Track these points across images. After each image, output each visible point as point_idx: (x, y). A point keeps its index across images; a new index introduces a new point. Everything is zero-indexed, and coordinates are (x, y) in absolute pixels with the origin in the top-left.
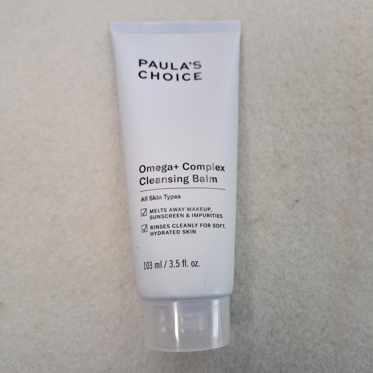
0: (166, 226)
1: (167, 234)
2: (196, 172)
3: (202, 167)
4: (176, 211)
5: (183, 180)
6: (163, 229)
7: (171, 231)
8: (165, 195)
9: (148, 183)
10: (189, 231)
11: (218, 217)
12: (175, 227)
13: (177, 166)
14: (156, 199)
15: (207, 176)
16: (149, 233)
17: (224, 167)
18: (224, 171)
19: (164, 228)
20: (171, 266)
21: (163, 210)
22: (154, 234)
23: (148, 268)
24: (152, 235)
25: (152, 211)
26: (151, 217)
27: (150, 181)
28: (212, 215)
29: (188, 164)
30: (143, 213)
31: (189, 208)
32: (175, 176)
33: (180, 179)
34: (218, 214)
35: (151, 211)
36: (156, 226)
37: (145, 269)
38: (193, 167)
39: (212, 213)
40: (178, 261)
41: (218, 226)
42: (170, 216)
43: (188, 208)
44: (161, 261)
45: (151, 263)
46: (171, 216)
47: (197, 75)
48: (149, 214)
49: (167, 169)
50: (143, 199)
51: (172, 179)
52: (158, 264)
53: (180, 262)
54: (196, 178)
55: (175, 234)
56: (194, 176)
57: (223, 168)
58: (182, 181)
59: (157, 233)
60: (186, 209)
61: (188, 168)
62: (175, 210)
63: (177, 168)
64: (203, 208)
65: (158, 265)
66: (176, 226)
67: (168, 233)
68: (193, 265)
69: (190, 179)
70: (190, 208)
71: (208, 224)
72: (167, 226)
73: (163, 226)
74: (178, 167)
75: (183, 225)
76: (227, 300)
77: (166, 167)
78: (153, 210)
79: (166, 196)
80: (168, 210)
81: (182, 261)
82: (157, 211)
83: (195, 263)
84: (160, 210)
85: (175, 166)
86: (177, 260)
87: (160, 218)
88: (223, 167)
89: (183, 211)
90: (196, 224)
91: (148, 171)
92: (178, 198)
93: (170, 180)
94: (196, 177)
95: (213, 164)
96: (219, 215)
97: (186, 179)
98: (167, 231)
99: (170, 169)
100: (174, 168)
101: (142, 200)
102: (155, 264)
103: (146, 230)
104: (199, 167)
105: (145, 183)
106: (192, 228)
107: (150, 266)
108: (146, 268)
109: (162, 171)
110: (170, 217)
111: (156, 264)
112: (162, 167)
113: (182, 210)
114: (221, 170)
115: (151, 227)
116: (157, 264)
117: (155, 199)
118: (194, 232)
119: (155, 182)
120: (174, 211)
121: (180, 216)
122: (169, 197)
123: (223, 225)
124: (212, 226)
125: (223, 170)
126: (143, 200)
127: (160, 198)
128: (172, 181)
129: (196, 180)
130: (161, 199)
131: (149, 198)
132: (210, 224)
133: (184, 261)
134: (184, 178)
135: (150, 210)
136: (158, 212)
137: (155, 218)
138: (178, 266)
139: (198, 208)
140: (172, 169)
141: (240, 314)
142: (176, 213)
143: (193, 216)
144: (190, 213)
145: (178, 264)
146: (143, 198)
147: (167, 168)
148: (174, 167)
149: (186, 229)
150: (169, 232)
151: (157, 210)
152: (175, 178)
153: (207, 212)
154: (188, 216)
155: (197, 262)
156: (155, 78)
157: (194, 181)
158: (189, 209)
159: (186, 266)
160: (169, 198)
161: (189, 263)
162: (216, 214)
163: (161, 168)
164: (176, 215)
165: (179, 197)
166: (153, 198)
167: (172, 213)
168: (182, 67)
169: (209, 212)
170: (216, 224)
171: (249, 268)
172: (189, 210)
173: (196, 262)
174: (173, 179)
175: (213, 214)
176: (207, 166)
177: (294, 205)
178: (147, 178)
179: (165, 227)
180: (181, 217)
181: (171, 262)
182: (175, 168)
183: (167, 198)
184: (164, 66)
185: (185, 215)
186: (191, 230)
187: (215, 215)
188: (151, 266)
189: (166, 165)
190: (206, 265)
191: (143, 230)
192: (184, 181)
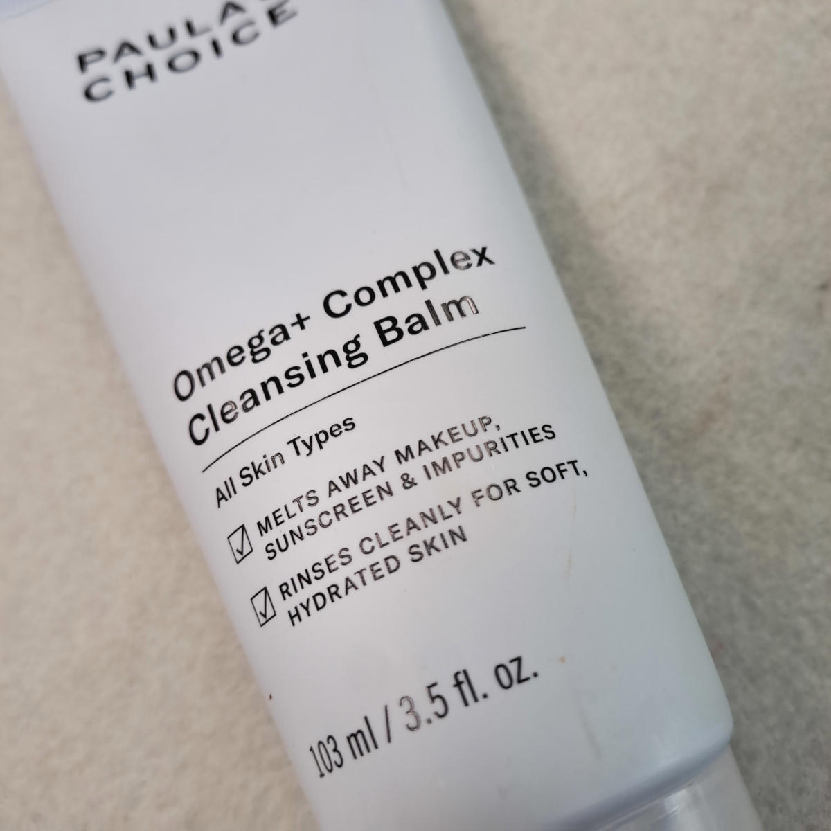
0: (336, 558)
1: (352, 590)
2: (381, 308)
3: (400, 280)
4: (355, 482)
5: (342, 356)
6: (329, 579)
7: (360, 572)
8: (294, 441)
9: (217, 429)
10: (438, 543)
11: (535, 441)
12: (373, 548)
13: (303, 316)
14: (264, 474)
15: (428, 303)
16: (283, 617)
17: (484, 249)
18: (491, 262)
19: (330, 571)
20: (413, 723)
21: (304, 502)
22: (302, 612)
23: (329, 768)
24: (296, 619)
25: (263, 523)
26: (270, 548)
27: (223, 415)
28: (509, 442)
29: (343, 294)
30: (240, 549)
31: (403, 452)
32: (305, 355)
33: (329, 360)
34: (530, 431)
35: (263, 528)
36: (300, 576)
37: (322, 775)
38: (364, 296)
39: (504, 433)
40: (435, 691)
41: (548, 475)
42: (339, 511)
43: (398, 453)
44: (366, 719)
45: (331, 740)
46: (342, 512)
47: (278, 12)
48: (260, 542)
49: (267, 343)
50: (220, 496)
51: (300, 372)
52: (359, 737)
53: (446, 689)
54: (387, 331)
55: (382, 576)
56: (377, 324)
57: (482, 256)
58: (338, 363)
59: (312, 602)
60: (391, 461)
61: (349, 307)
62: (351, 479)
63: (305, 323)
64: (460, 429)
65: (361, 741)
66: (375, 543)
67: (354, 586)
68: (506, 681)
69: (370, 343)
70: (408, 448)
71: (505, 482)
72: (339, 561)
73: (324, 567)
74: (308, 318)
75: (403, 527)
76: (727, 769)
77: (261, 339)
78: (267, 519)
79: (299, 442)
80: (322, 492)
81: (454, 682)
82: (285, 517)
83: (513, 668)
84: (293, 508)
85: (295, 320)
86: (429, 687)
87: (301, 538)
88: (480, 250)
89: (382, 470)
90: (455, 502)
91: (203, 384)
92: (345, 433)
93: (294, 377)
94: (386, 325)
95: (437, 253)
96: (540, 430)
97: (352, 347)
98: (347, 580)
99: (279, 339)
100: (294, 331)
101: (219, 500)
102: (349, 739)
103: (270, 613)
104: (388, 285)
105: (207, 431)
106: (443, 527)
107: (335, 757)
108: (324, 770)
109: (254, 361)
110: (341, 516)
111: (353, 740)
112: (250, 344)
113: (375, 468)
114: (480, 263)
115: (285, 592)
116: (354, 735)
117: (260, 474)
118: (458, 536)
119: (239, 409)
120: (347, 485)
121: (377, 497)
122: (308, 442)
123: (573, 463)
124: (523, 483)
125: (484, 262)
126: (224, 497)
127: (278, 460)
128: (301, 377)
129: (391, 336)
130: (283, 462)
131: (238, 482)
132: (513, 480)
133: (461, 678)
134: (345, 348)
135: (259, 524)
136: (289, 517)
137: (283, 546)
138: (441, 711)
139: (440, 434)
140: (287, 337)
141: (801, 791)
142: (356, 490)
143: (429, 477)
144: (414, 467)
145: (438, 701)
146: (218, 490)
147: (267, 339)
148: (293, 325)
149: (417, 537)
150: (357, 580)
151: (283, 512)
152: (308, 364)
153: (482, 438)
154: (408, 482)
155: (518, 660)
156: (142, 83)
157: (386, 343)
158: (403, 455)
159: (476, 700)
160: (310, 448)
161: (483, 681)
162: (522, 433)
163: (247, 350)
164: (360, 499)
165: (349, 424)
166: (252, 473)
167: (342, 497)
168: (224, 15)
169: (492, 434)
170: (539, 473)
171: (759, 602)
172: (406, 459)
173: (515, 665)
174: (304, 371)
175: (512, 436)
176: (416, 270)
177: (820, 306)
178: (210, 408)
179: (332, 567)
180: (382, 498)
181: (406, 706)
182: (298, 326)
183: (304, 450)
184: (162, 37)
185: (397, 485)
186: (442, 536)
187: (519, 438)
188: (336, 754)
189: (262, 331)
190: (562, 660)
191: (261, 617)
192: (348, 358)
